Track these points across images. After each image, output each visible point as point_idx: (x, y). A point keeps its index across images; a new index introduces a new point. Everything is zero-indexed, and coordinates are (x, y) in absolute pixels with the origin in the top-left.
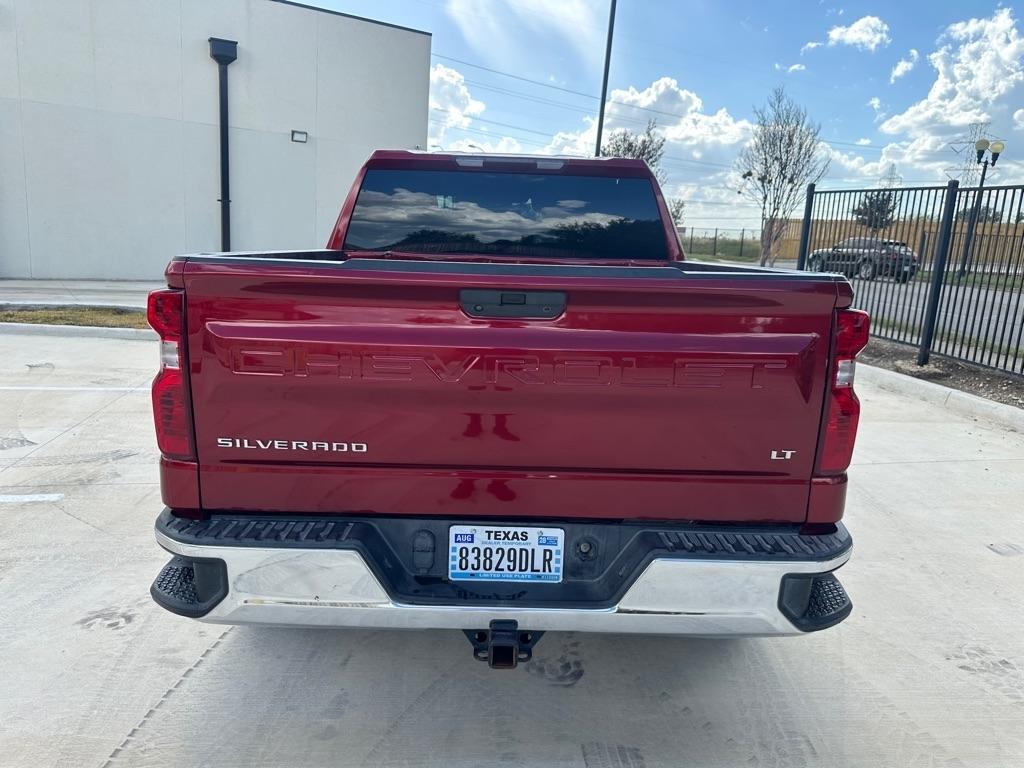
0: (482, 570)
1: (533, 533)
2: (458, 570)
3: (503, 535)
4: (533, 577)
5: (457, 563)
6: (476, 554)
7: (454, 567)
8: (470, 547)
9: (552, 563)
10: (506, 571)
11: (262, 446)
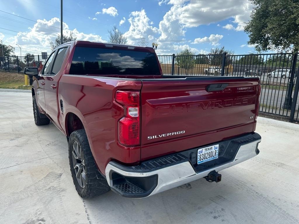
0: (204, 160)
1: (213, 147)
2: (199, 161)
3: (208, 149)
4: (213, 158)
5: (199, 159)
6: (202, 156)
7: (198, 160)
8: (201, 154)
9: (216, 153)
10: (208, 158)
11: (160, 137)
